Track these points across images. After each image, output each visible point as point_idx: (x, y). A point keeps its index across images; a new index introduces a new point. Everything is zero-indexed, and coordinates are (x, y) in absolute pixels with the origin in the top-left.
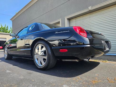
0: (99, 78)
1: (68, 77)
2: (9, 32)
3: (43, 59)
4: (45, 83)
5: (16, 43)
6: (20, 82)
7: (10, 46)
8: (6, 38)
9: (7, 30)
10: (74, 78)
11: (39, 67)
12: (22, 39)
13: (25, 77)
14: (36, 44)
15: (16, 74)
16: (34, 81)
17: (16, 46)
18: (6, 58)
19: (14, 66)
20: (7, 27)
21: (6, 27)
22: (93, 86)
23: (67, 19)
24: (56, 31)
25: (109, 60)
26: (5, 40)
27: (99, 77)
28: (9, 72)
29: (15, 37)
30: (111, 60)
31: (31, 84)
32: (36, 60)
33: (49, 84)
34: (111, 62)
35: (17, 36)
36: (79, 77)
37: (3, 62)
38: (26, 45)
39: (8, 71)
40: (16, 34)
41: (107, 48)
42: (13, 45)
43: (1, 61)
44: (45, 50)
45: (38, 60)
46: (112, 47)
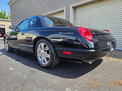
0: (100, 81)
1: (71, 78)
2: (7, 18)
3: (46, 58)
4: (49, 85)
5: (17, 36)
6: (24, 83)
7: (10, 37)
8: (5, 25)
9: (5, 15)
10: (77, 80)
11: (42, 65)
12: (23, 34)
13: (29, 76)
14: (38, 42)
15: (19, 73)
16: (38, 82)
17: (17, 38)
18: (7, 50)
19: (17, 62)
20: (5, 12)
21: (3, 12)
22: (94, 89)
23: (73, 7)
24: (60, 31)
25: (112, 57)
26: (4, 27)
27: (101, 78)
28: (13, 70)
29: (16, 30)
30: (114, 56)
31: (35, 85)
32: (39, 58)
33: (52, 86)
34: (114, 59)
35: (17, 29)
36: (81, 78)
37: (5, 56)
38: (27, 38)
39: (11, 69)
40: (15, 27)
41: (112, 48)
42: (13, 37)
43: (2, 54)
44: (48, 50)
45: (41, 57)
46: (117, 47)
